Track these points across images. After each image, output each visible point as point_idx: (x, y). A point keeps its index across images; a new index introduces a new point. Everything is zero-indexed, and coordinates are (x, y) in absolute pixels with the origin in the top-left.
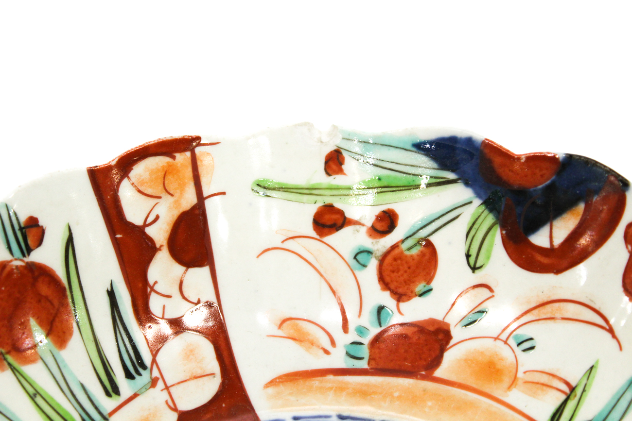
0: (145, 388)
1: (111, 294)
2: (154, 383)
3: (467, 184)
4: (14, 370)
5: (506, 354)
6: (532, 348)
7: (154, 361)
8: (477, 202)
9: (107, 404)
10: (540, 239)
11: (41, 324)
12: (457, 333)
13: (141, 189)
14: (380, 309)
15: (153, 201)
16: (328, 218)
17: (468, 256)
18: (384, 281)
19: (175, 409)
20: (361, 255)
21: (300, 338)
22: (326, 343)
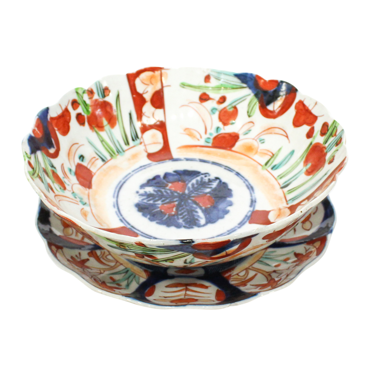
0: (137, 145)
1: (130, 114)
2: (141, 143)
3: (250, 88)
4: (97, 132)
5: (255, 144)
6: (263, 142)
7: (142, 137)
8: (252, 95)
9: (125, 147)
10: (270, 107)
11: (107, 120)
12: (241, 137)
13: (143, 81)
14: (218, 128)
15: (146, 86)
16: (204, 97)
17: (248, 112)
18: (220, 119)
19: (146, 152)
20: (213, 110)
21: (191, 135)
22: (198, 137)
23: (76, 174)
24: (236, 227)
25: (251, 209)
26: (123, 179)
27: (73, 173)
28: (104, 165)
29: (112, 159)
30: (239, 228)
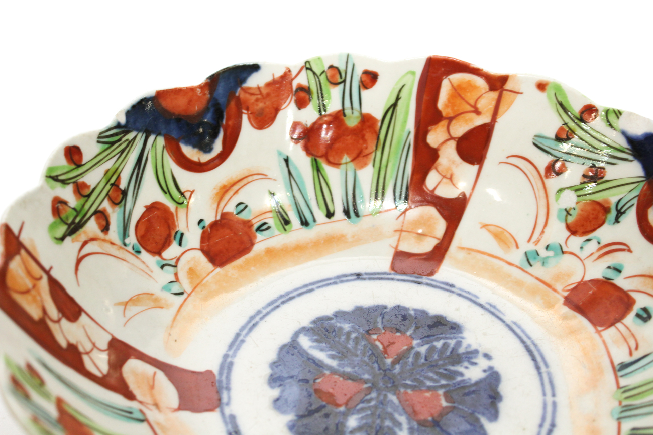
23: (606, 283)
25: (227, 411)
26: (549, 374)
29: (619, 387)
30: (226, 356)
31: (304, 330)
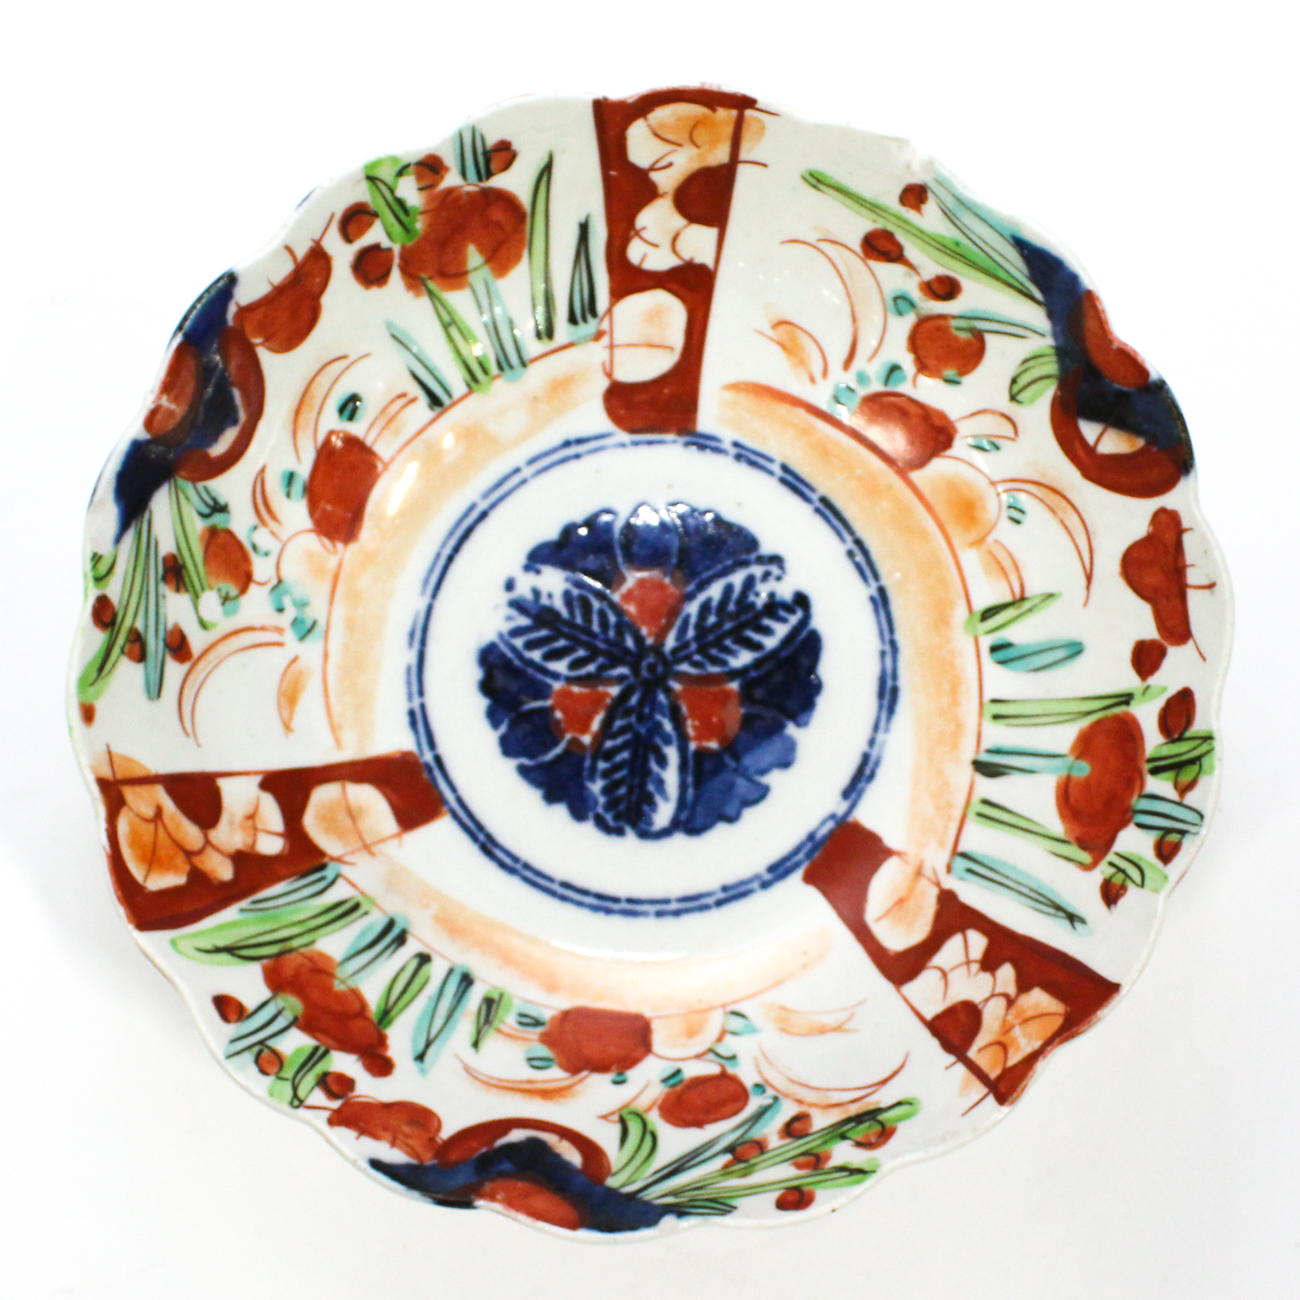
0: (586, 340)
1: (584, 229)
2: (599, 335)
3: (1051, 315)
4: (431, 294)
5: (993, 505)
6: (1018, 522)
7: (609, 311)
8: (1049, 341)
9: (533, 347)
10: (1089, 430)
11: (481, 250)
12: (960, 446)
13: (659, 132)
14: (894, 369)
15: (668, 148)
16: (884, 245)
17: (1014, 381)
18: (915, 342)
19: (609, 375)
20: (901, 302)
21: (791, 349)
22: (817, 367)
23: (312, 492)
24: (757, 877)
25: (842, 808)
26: (486, 495)
27: (298, 488)
28: (433, 421)
29: (471, 391)
30: (765, 885)
31: (645, 834)
